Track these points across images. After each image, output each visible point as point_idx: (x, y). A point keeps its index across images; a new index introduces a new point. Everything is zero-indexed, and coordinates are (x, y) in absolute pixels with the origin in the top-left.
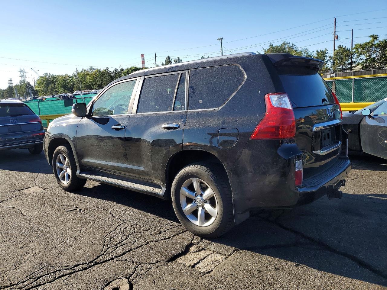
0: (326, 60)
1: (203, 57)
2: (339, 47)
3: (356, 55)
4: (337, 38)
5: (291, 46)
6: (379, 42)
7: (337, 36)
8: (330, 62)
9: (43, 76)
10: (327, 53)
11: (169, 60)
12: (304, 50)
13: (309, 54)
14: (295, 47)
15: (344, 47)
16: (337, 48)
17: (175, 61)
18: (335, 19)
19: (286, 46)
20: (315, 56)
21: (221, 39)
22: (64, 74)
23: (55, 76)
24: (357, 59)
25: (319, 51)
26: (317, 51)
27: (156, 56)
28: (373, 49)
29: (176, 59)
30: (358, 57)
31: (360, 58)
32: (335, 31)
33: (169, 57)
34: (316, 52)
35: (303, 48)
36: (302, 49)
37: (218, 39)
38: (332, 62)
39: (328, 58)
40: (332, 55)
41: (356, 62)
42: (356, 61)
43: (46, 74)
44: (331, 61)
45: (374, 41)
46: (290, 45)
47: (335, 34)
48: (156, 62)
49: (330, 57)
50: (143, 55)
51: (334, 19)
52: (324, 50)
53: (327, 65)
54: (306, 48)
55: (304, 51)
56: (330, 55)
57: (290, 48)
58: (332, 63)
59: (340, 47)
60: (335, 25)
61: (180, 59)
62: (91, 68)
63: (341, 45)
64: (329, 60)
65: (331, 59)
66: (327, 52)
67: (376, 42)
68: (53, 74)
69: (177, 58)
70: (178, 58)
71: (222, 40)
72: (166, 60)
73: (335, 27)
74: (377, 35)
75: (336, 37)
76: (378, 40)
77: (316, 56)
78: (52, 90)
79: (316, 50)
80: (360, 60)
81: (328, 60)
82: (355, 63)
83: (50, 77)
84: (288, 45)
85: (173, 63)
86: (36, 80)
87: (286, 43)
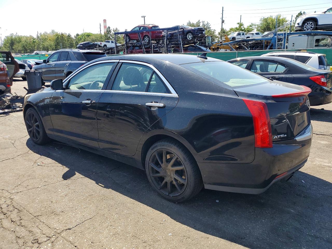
4: (224, 22)
5: (206, 24)
7: (224, 21)
10: (215, 33)
14: (209, 25)
15: (224, 29)
17: (114, 31)
18: (223, 8)
21: (144, 17)
23: (21, 36)
27: (100, 26)
32: (222, 17)
33: (109, 28)
37: (142, 17)
43: (12, 35)
46: (206, 23)
47: (222, 19)
48: (100, 30)
50: (105, 21)
60: (223, 13)
61: (118, 30)
62: (53, 31)
68: (18, 35)
69: (115, 29)
70: (117, 29)
72: (107, 30)
75: (223, 22)
76: (243, 27)
84: (203, 23)
85: (112, 32)
86: (3, 39)
87: (200, 21)
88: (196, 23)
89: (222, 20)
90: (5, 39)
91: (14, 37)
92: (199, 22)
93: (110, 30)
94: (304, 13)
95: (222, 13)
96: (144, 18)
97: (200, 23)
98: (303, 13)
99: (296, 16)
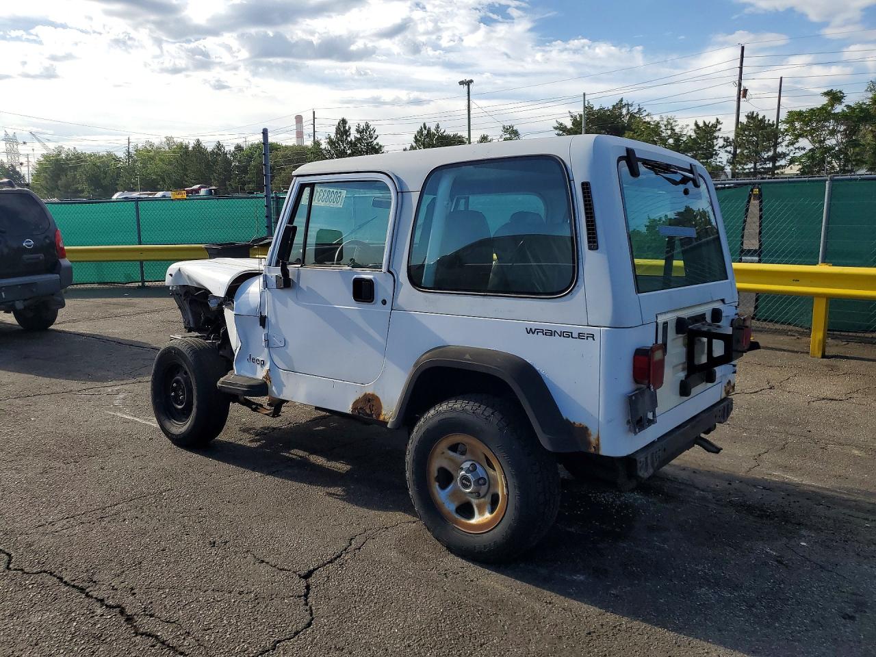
0: (716, 148)
1: (424, 124)
2: (748, 117)
3: (788, 138)
4: (745, 96)
5: (635, 112)
6: (845, 109)
7: (746, 91)
8: (726, 151)
10: (719, 130)
11: (344, 127)
12: (665, 120)
13: (677, 130)
14: (645, 114)
15: (760, 117)
16: (743, 119)
17: (358, 131)
18: (743, 48)
19: (624, 111)
20: (690, 136)
21: (468, 83)
22: (104, 152)
23: (83, 154)
24: (791, 148)
25: (701, 124)
26: (696, 124)
27: (314, 118)
28: (831, 124)
29: (362, 127)
30: (793, 144)
31: (797, 145)
32: (741, 79)
33: (344, 122)
34: (694, 127)
35: (664, 115)
36: (661, 117)
37: (461, 83)
38: (730, 152)
39: (721, 142)
40: (732, 136)
41: (788, 155)
42: (788, 152)
43: (59, 150)
44: (729, 149)
45: (833, 106)
46: (634, 109)
47: (740, 85)
48: (314, 132)
49: (726, 140)
51: (741, 48)
52: (713, 121)
53: (719, 160)
54: (669, 115)
55: (666, 123)
56: (725, 136)
57: (632, 116)
58: (730, 156)
59: (751, 117)
60: (742, 64)
61: (371, 127)
63: (753, 113)
64: (724, 147)
65: (728, 146)
66: (719, 127)
67: (839, 109)
68: (77, 151)
69: (363, 125)
70: (368, 126)
71: (471, 86)
72: (338, 129)
73: (741, 68)
74: (840, 92)
75: (743, 93)
76: (844, 105)
77: (694, 135)
78: (67, 186)
79: (694, 122)
80: (797, 151)
81: (720, 147)
82: (784, 157)
83: (68, 155)
84: (628, 110)
85: (354, 135)
86: (33, 161)
87: (624, 103)
88: (611, 108)
89: (737, 88)
90: (40, 163)
91: (63, 155)
92: (620, 105)
93: (347, 128)
95: (739, 66)
97: (624, 106)
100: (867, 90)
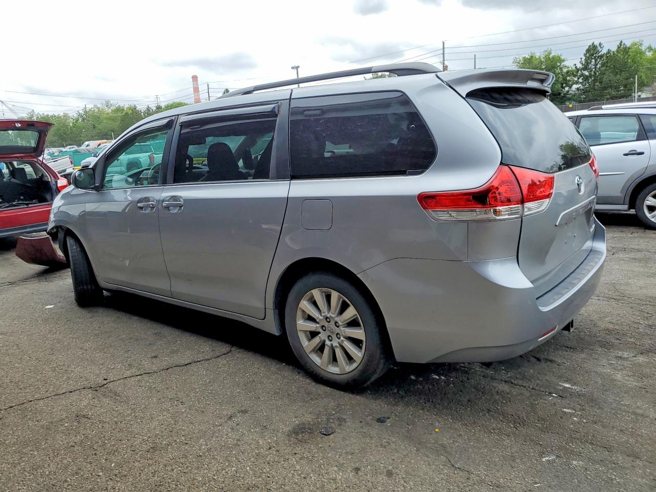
7: (447, 67)
9: (27, 115)
18: (444, 43)
21: (297, 68)
22: (62, 114)
23: (48, 115)
32: (444, 60)
33: (227, 90)
37: (293, 68)
43: (31, 114)
47: (444, 63)
48: (209, 96)
50: (195, 78)
51: (442, 43)
60: (444, 52)
62: (108, 104)
68: (43, 114)
71: (299, 69)
73: (443, 54)
83: (38, 118)
94: (600, 44)
96: (296, 70)
98: (598, 47)
99: (585, 50)
100: (513, 63)
